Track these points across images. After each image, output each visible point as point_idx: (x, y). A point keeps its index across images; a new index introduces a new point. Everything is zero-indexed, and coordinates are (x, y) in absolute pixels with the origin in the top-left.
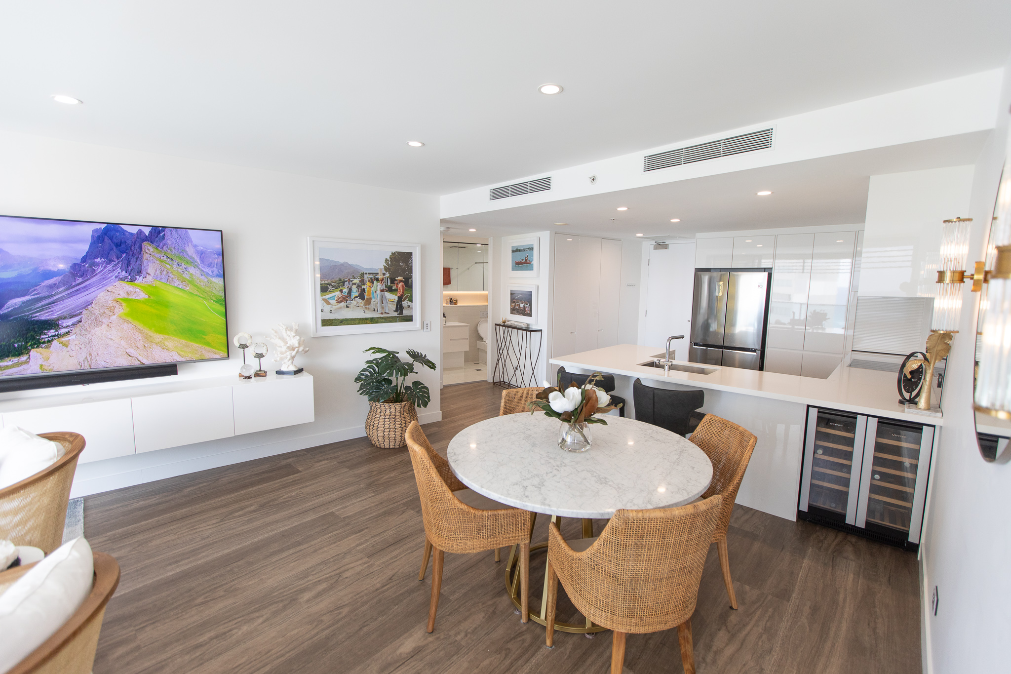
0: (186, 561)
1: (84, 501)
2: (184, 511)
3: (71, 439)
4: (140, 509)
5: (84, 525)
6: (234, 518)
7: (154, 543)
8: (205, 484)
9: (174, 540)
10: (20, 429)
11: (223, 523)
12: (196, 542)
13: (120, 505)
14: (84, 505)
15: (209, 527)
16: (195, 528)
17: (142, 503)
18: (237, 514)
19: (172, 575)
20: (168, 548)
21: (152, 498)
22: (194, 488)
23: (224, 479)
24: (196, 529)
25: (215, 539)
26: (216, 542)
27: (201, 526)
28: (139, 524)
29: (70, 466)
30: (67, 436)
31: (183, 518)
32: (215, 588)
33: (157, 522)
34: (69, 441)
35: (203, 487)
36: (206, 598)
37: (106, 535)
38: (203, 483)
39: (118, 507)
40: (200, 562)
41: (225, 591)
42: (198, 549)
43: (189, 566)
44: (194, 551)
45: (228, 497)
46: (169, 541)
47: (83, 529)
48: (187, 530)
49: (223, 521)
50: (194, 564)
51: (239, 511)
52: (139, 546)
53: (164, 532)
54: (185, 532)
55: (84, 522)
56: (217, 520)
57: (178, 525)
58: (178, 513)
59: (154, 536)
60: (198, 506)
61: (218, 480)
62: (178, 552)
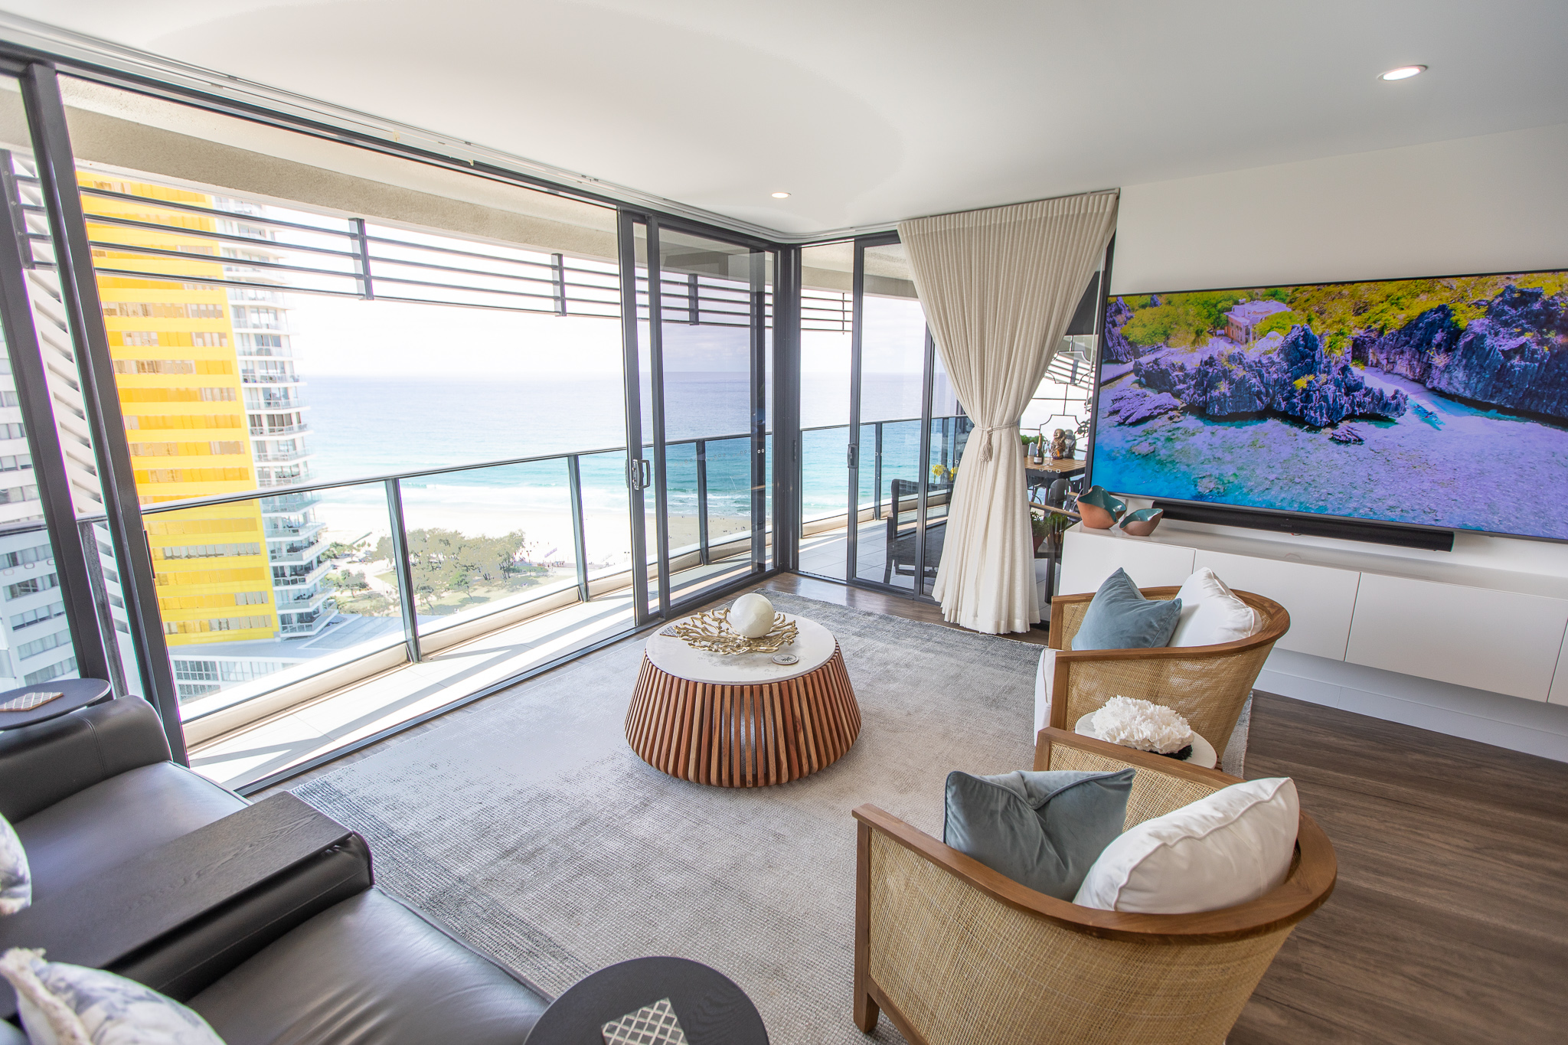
0: (1396, 882)
1: (1254, 695)
2: (1404, 790)
3: (1272, 611)
4: (1328, 747)
5: (1250, 730)
6: (1507, 861)
7: (1343, 815)
8: (1449, 762)
9: (1377, 830)
10: (1216, 577)
11: (1478, 855)
12: (1417, 860)
13: (1300, 726)
14: (1253, 702)
15: (1447, 847)
16: (1419, 832)
17: (1332, 739)
18: (1515, 857)
19: (1367, 889)
20: (1365, 838)
21: (1350, 740)
22: (1430, 759)
23: (1492, 772)
24: (1420, 834)
25: (1458, 878)
26: (1459, 885)
27: (1431, 835)
28: (1323, 771)
29: (1265, 649)
30: (1266, 605)
31: (1398, 802)
32: (1447, 972)
33: (1353, 783)
34: (1268, 613)
35: (1446, 765)
36: (1425, 975)
37: (1275, 761)
38: (1444, 757)
39: (1297, 728)
40: (1419, 900)
41: (1468, 993)
42: (1420, 875)
43: (1399, 894)
44: (1412, 872)
45: (1498, 811)
46: (1369, 827)
47: (1247, 735)
48: (1403, 828)
49: (1479, 853)
50: (1408, 896)
51: (1518, 852)
52: (1319, 806)
53: (1363, 808)
54: (1400, 830)
55: (1250, 726)
56: (1468, 845)
57: (1388, 809)
58: (1393, 789)
59: (1345, 805)
60: (1430, 796)
61: (1479, 766)
62: (1382, 856)
